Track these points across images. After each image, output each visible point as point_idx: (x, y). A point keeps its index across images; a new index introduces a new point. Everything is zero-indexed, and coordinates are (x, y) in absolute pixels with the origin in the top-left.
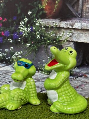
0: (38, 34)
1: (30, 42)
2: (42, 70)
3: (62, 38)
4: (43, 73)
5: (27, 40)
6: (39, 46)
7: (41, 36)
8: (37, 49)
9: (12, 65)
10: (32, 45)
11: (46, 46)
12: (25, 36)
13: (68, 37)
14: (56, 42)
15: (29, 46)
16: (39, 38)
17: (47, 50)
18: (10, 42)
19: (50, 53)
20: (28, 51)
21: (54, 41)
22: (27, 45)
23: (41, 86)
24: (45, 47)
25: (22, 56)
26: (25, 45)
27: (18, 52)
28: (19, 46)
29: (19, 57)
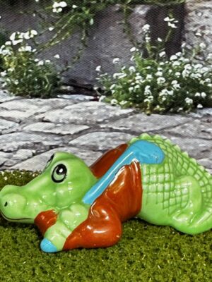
2: (109, 94)
4: (113, 101)
6: (100, 7)
8: (92, 22)
10: (74, 6)
11: (125, 7)
15: (60, 10)
17: (131, 21)
19: (141, 32)
20: (59, 28)
22: (56, 5)
23: (105, 143)
24: (121, 10)
25: (37, 45)
26: (46, 8)
27: (18, 33)
28: (25, 12)
29: (23, 52)
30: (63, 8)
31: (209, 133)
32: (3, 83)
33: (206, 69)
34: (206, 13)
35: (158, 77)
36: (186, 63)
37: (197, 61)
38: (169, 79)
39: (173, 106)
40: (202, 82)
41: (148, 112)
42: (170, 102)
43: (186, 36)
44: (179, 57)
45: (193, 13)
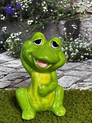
0: (45, 6)
1: (32, 18)
3: (80, 9)
5: (28, 15)
6: (46, 22)
7: (49, 8)
8: (43, 28)
9: (6, 52)
10: (36, 22)
11: (56, 21)
12: (25, 8)
13: (88, 7)
14: (71, 16)
15: (31, 23)
16: (46, 10)
17: (59, 27)
18: (2, 19)
19: (63, 31)
20: (30, 31)
21: (69, 14)
22: (29, 21)
24: (55, 23)
25: (22, 38)
26: (25, 23)
27: (14, 33)
28: (17, 25)
29: (16, 41)
30: (32, 23)
31: (90, 69)
32: (9, 53)
33: (88, 44)
34: (88, 23)
35: (70, 48)
36: (81, 42)
37: (85, 41)
38: (74, 48)
39: (76, 59)
40: (87, 49)
41: (66, 62)
42: (75, 58)
43: (80, 31)
44: (78, 40)
45: (83, 23)
